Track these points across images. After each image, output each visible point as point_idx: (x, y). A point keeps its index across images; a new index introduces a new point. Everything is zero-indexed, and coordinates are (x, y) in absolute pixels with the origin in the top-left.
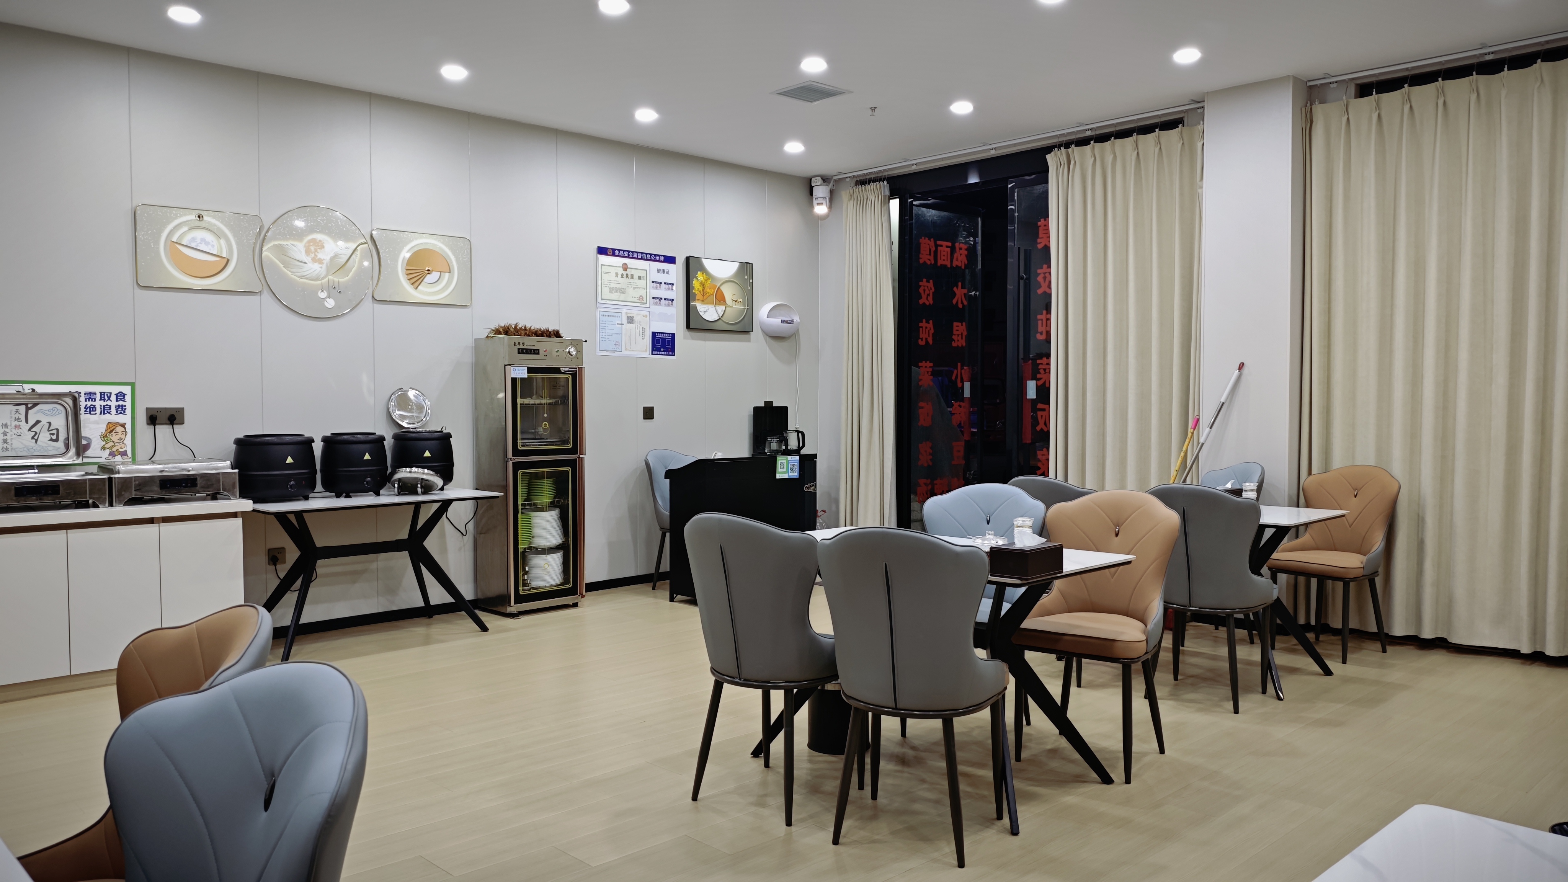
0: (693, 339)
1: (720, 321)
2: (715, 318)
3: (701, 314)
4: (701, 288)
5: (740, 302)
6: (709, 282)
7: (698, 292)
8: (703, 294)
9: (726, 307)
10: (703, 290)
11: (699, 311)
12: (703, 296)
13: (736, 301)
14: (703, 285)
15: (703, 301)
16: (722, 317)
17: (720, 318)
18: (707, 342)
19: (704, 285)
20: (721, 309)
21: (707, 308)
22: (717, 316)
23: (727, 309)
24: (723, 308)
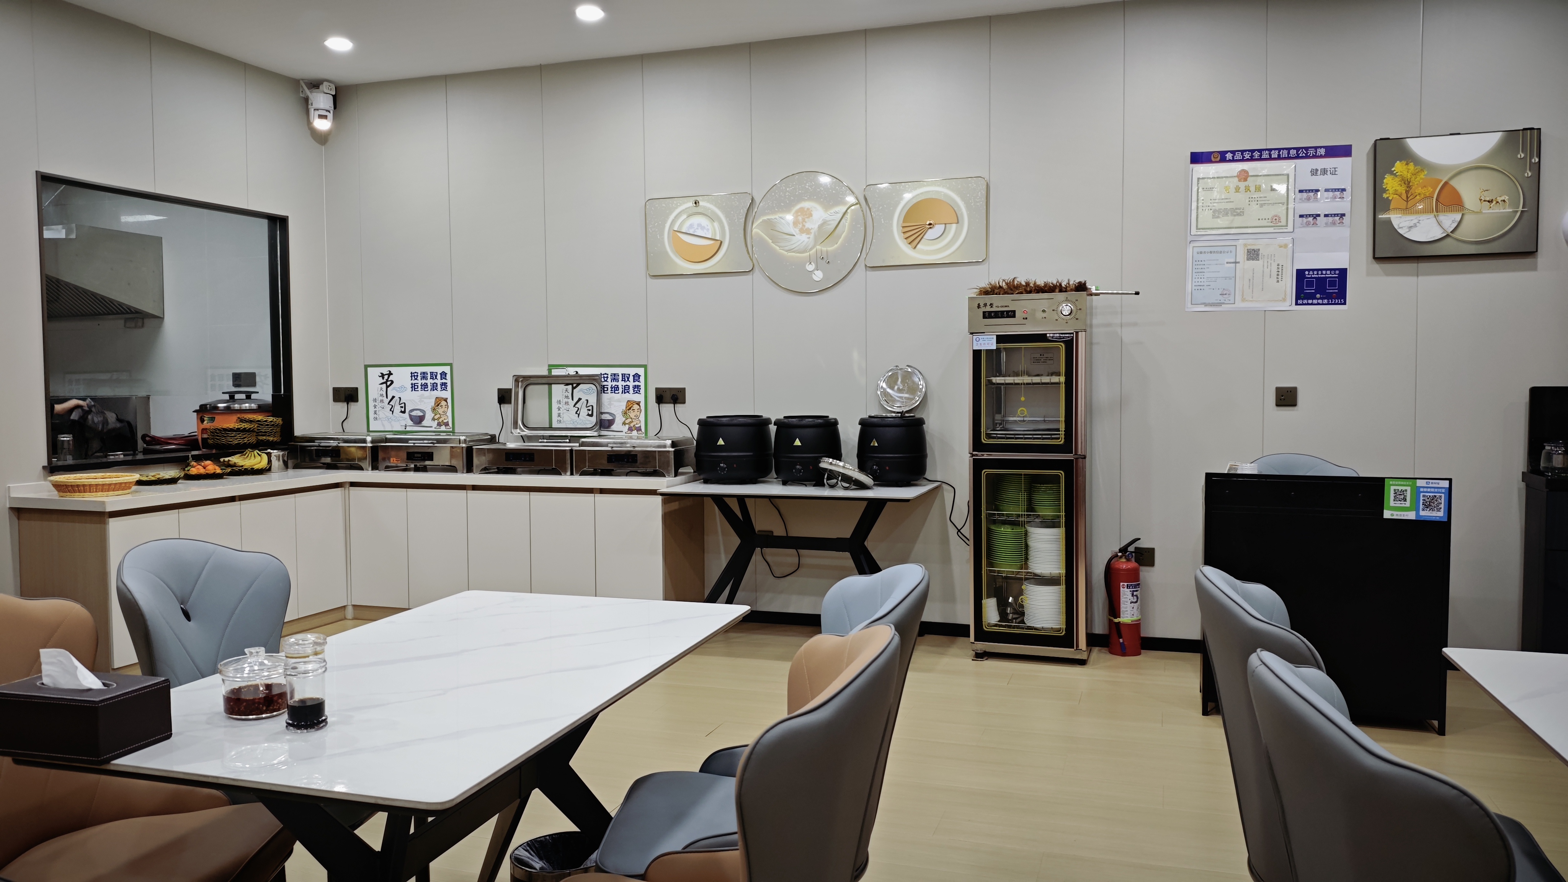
0: (1388, 274)
1: (1449, 240)
2: (1439, 234)
3: (1401, 231)
4: (1402, 189)
5: (1504, 201)
6: (1422, 176)
7: (1396, 196)
8: (1407, 198)
9: (1463, 215)
10: (1407, 192)
11: (1396, 227)
12: (1407, 201)
13: (1490, 202)
14: (1407, 184)
15: (1407, 210)
16: (1452, 232)
17: (1448, 236)
18: (1421, 279)
19: (1409, 183)
20: (1449, 220)
21: (1415, 221)
22: (1442, 231)
23: (1466, 217)
24: (1458, 217)
